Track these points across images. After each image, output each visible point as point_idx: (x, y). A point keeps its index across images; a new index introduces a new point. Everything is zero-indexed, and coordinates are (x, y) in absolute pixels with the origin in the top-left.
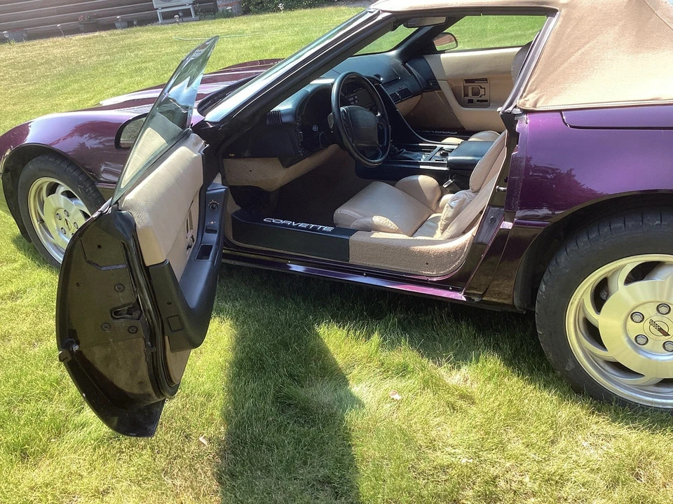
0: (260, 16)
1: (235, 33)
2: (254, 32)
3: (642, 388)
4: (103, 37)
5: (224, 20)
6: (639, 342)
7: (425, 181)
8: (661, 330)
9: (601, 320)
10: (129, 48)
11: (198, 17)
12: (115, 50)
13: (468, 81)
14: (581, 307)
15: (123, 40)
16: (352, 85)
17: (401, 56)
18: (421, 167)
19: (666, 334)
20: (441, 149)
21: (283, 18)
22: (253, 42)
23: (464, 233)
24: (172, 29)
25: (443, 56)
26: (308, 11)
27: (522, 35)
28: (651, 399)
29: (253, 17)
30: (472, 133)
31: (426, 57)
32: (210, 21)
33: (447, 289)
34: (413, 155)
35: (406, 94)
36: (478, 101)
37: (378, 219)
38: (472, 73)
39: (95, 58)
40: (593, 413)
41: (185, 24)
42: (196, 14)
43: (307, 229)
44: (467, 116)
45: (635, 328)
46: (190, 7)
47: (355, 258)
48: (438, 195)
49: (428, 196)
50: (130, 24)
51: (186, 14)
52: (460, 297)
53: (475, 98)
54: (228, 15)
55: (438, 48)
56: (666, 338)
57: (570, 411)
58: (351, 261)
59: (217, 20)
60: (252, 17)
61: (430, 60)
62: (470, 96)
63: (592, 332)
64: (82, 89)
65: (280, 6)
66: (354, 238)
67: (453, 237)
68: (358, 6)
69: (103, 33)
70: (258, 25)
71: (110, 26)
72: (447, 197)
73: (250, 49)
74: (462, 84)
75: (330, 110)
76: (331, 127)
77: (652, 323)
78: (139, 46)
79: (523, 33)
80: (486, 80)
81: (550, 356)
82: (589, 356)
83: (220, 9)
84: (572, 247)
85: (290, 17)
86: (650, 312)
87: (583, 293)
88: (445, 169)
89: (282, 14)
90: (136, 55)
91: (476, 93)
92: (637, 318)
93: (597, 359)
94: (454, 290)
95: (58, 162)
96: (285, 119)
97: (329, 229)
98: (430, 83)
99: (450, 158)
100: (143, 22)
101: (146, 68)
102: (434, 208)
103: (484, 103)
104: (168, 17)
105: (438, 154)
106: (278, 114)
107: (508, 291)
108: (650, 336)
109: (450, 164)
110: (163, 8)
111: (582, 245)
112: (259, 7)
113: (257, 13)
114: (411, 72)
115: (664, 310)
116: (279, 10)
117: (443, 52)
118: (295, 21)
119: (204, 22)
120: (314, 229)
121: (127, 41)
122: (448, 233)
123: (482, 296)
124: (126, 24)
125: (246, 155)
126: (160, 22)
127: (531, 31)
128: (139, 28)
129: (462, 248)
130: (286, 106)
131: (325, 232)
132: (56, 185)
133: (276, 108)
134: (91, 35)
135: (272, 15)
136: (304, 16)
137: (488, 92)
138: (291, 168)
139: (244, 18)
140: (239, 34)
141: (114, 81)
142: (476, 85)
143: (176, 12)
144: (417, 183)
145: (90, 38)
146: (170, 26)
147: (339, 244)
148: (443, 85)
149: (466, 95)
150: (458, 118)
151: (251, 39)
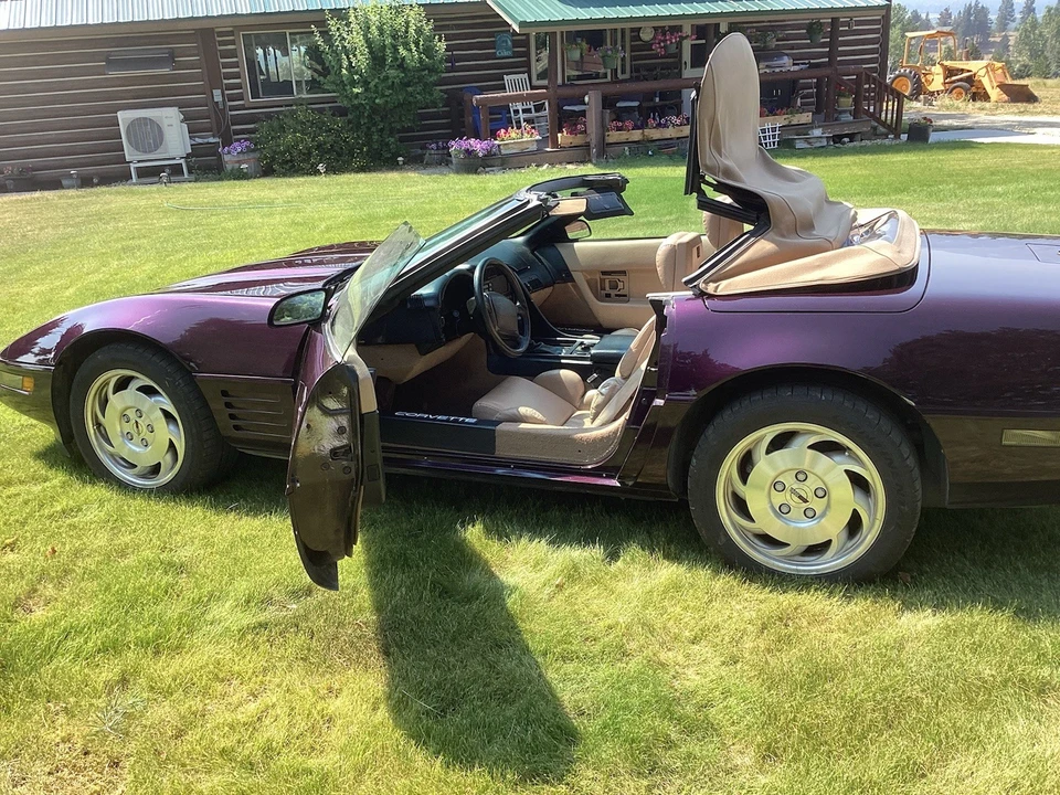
0: (291, 180)
1: (260, 203)
2: (289, 202)
3: (788, 558)
4: (47, 200)
5: (236, 182)
6: (782, 511)
7: (567, 375)
8: (800, 497)
9: (747, 492)
10: (100, 217)
11: (193, 177)
12: (78, 220)
13: (604, 273)
14: (729, 479)
15: (86, 204)
16: (492, 270)
17: (528, 243)
18: (563, 361)
19: (806, 501)
20: (582, 343)
22: (291, 216)
23: (615, 420)
24: (158, 191)
25: (576, 245)
26: (361, 176)
27: (656, 222)
28: (793, 567)
29: (279, 180)
30: (609, 331)
31: (557, 245)
32: (216, 184)
33: (601, 476)
34: (553, 350)
35: (537, 285)
36: (617, 295)
37: (523, 410)
38: (609, 265)
39: (50, 230)
40: (745, 582)
41: (176, 185)
42: (190, 172)
43: (448, 421)
44: (606, 311)
45: (778, 499)
46: (182, 161)
47: (502, 451)
48: (582, 390)
49: (571, 392)
51: (176, 171)
52: (615, 483)
53: (613, 293)
54: (240, 176)
55: (570, 236)
56: (805, 505)
57: (724, 582)
58: (497, 453)
59: (225, 183)
61: (562, 249)
62: (608, 290)
63: (741, 506)
64: (48, 273)
65: (321, 167)
66: (501, 427)
67: (604, 424)
69: (46, 194)
70: (291, 192)
71: (54, 184)
72: (592, 393)
73: (290, 225)
74: (598, 277)
75: (472, 293)
76: (471, 312)
77: (793, 491)
78: (114, 216)
79: (658, 219)
80: (625, 272)
81: (703, 533)
82: (740, 530)
83: (229, 167)
84: (718, 420)
85: (338, 184)
86: (789, 480)
87: (730, 464)
88: (588, 363)
89: (323, 179)
90: (116, 229)
91: (614, 286)
92: (779, 487)
93: (746, 533)
94: (609, 477)
95: (141, 351)
96: (427, 303)
97: (474, 421)
98: (563, 274)
99: (593, 351)
100: (107, 180)
101: (139, 248)
102: (578, 405)
103: (623, 297)
104: (150, 174)
105: (579, 348)
106: (420, 299)
107: (661, 472)
108: (792, 503)
109: (593, 358)
110: (139, 162)
111: (727, 418)
112: (287, 167)
113: (284, 175)
114: (540, 261)
115: (801, 477)
116: (317, 173)
117: (576, 240)
118: (346, 189)
120: (455, 421)
121: (94, 208)
122: (598, 421)
123: (636, 478)
124: (79, 182)
125: (379, 341)
126: (134, 180)
127: (667, 218)
128: (104, 189)
129: (615, 433)
130: (427, 290)
131: (467, 423)
132: (131, 378)
133: (418, 292)
134: (26, 196)
135: (309, 179)
136: (358, 183)
137: (625, 285)
138: (428, 355)
139: (266, 181)
140: (267, 203)
141: (94, 264)
142: (614, 277)
143: (161, 169)
144: (558, 379)
145: (27, 201)
146: (154, 187)
147: (485, 434)
148: (579, 277)
149: (603, 289)
150: (595, 313)
151: (287, 212)
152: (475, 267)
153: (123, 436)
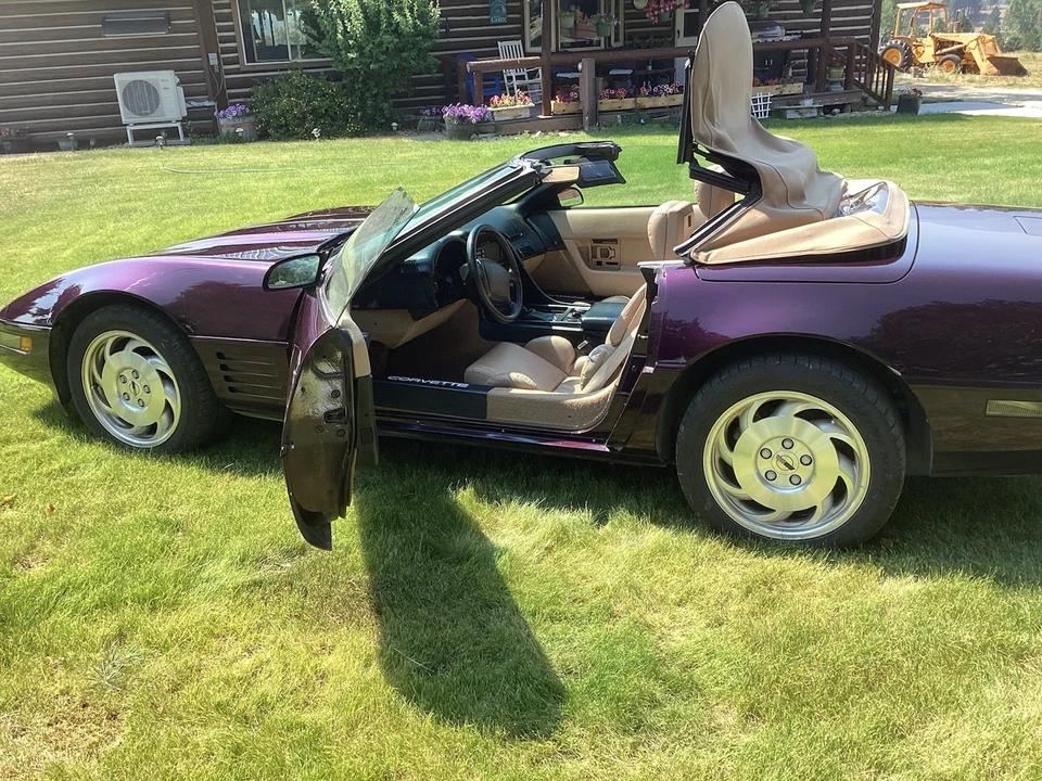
0: (286, 144)
1: (255, 167)
2: (284, 166)
3: (774, 524)
4: (45, 161)
5: (232, 146)
6: (768, 478)
7: (558, 341)
8: (786, 464)
9: (734, 459)
10: (96, 179)
11: (188, 140)
12: (74, 182)
13: (595, 241)
14: (716, 445)
15: (83, 166)
16: (485, 237)
17: (521, 210)
18: (553, 328)
19: (791, 468)
20: (573, 310)
21: (322, 150)
22: (286, 180)
23: (605, 386)
24: (155, 154)
25: (568, 212)
26: (355, 141)
27: (647, 190)
28: (780, 533)
30: (600, 298)
31: (549, 213)
33: (590, 442)
34: (544, 317)
35: (529, 252)
36: (608, 263)
37: (514, 376)
38: (601, 233)
39: (46, 191)
40: (730, 547)
41: (172, 149)
42: (186, 135)
43: (440, 385)
44: (597, 278)
45: (765, 465)
46: (178, 124)
47: (494, 415)
48: (573, 357)
49: (562, 358)
50: (82, 144)
51: (172, 134)
52: (605, 448)
53: (604, 261)
54: (235, 139)
55: (563, 203)
56: (791, 472)
57: (710, 546)
58: (488, 418)
59: (221, 147)
60: (275, 145)
61: (554, 216)
62: (599, 258)
63: (728, 472)
64: (46, 234)
65: (315, 132)
66: (493, 392)
67: (594, 391)
68: (427, 140)
69: (44, 155)
70: (286, 156)
71: (52, 146)
72: (582, 359)
73: (285, 190)
74: (589, 244)
75: (465, 259)
76: (464, 279)
77: (779, 458)
78: (111, 178)
79: (649, 188)
80: (616, 240)
81: (690, 498)
82: (727, 496)
83: (224, 131)
84: (707, 388)
85: (332, 149)
86: (776, 447)
87: (718, 431)
88: (579, 330)
89: (317, 144)
90: (113, 191)
91: (605, 254)
92: (766, 454)
93: (733, 498)
94: (598, 442)
95: (137, 312)
96: (420, 269)
97: (466, 385)
98: (554, 241)
99: (584, 318)
100: (104, 142)
101: (135, 210)
102: (568, 370)
103: (614, 265)
104: (146, 137)
105: (570, 315)
106: (414, 264)
107: (650, 438)
108: (778, 470)
109: (585, 325)
110: (135, 124)
111: (716, 386)
112: (282, 131)
113: (279, 140)
114: (533, 228)
115: (788, 444)
116: (312, 137)
117: (569, 208)
118: (340, 154)
119: (201, 147)
120: (447, 386)
121: (90, 170)
122: (588, 388)
123: (626, 443)
124: (76, 144)
125: (373, 306)
126: (130, 143)
127: (659, 186)
128: (100, 151)
129: (605, 399)
130: (420, 256)
131: (459, 388)
132: (127, 340)
133: (412, 258)
134: (24, 157)
135: (303, 143)
136: (352, 148)
137: (616, 253)
138: (421, 321)
139: (262, 145)
140: (262, 167)
141: (91, 226)
142: (605, 245)
143: (157, 132)
144: (549, 345)
145: (24, 163)
146: (150, 150)
147: (477, 398)
148: (570, 245)
149: (594, 256)
150: (587, 281)
151: (281, 177)
152: (468, 233)
153: (120, 396)
